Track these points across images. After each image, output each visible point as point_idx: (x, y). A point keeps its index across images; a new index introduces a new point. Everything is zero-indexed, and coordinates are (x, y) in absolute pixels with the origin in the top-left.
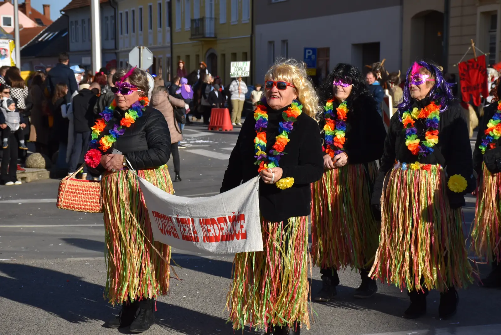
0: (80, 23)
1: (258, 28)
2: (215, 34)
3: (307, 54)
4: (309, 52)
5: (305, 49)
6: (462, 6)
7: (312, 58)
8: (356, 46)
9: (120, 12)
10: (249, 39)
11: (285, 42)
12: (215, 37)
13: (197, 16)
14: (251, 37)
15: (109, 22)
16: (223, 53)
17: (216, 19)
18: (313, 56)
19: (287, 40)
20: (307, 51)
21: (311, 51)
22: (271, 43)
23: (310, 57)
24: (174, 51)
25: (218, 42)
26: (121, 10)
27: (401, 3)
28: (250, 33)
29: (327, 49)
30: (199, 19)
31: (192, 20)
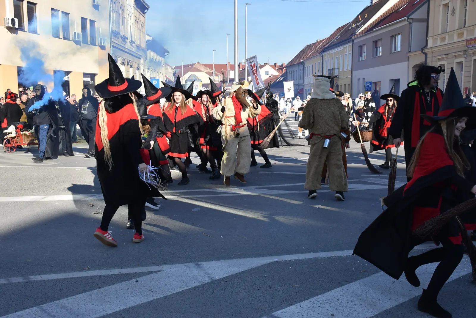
0: (291, 72)
1: (354, 72)
3: (367, 85)
4: (368, 84)
5: (366, 82)
8: (391, 80)
12: (338, 77)
14: (351, 77)
15: (301, 72)
16: (341, 84)
17: (338, 68)
18: (370, 86)
19: (365, 78)
20: (367, 83)
21: (369, 83)
22: (359, 79)
23: (368, 86)
25: (339, 79)
26: (306, 66)
27: (408, 60)
28: (351, 75)
29: (380, 82)
30: (331, 69)
31: (329, 70)
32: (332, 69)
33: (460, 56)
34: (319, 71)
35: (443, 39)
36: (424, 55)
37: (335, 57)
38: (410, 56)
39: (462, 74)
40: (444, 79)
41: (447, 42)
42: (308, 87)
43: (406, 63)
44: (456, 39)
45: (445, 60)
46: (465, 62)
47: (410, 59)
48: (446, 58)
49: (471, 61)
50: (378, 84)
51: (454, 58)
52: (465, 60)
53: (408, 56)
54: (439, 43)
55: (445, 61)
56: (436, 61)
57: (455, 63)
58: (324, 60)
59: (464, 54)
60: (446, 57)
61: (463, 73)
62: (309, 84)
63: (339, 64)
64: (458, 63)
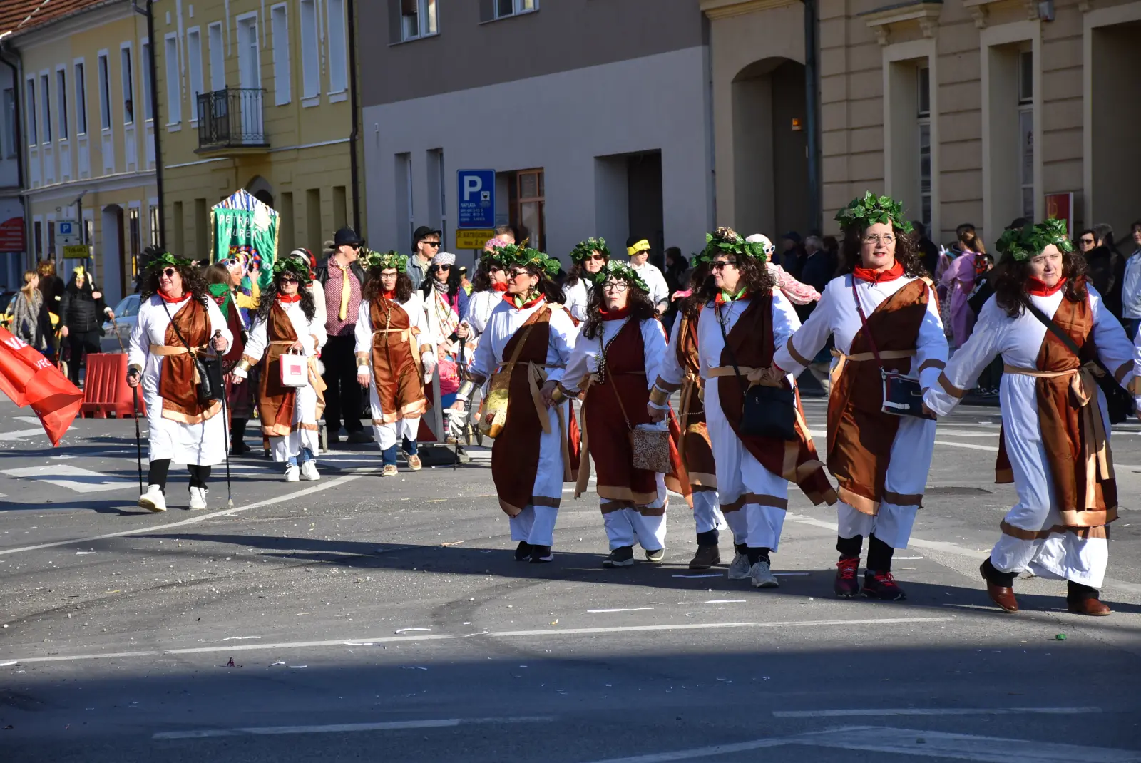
1: (369, 114)
2: (266, 136)
3: (468, 190)
4: (473, 184)
5: (462, 175)
6: (848, 46)
7: (483, 198)
8: (604, 160)
9: (28, 77)
10: (348, 149)
11: (436, 154)
12: (267, 145)
13: (218, 85)
14: (353, 143)
16: (287, 189)
17: (264, 90)
18: (484, 193)
19: (441, 149)
20: (467, 179)
21: (478, 180)
22: (403, 157)
23: (476, 197)
24: (166, 188)
25: (274, 158)
26: (32, 72)
27: (706, 40)
28: (350, 129)
29: (539, 174)
30: (216, 94)
31: (199, 97)
32: (222, 94)
33: (1010, 10)
34: (129, 103)
37: (233, 16)
38: (711, 14)
39: (1030, 114)
40: (926, 150)
42: (58, 209)
43: (697, 52)
45: (926, 33)
46: (1044, 42)
47: (715, 29)
48: (929, 24)
49: (1080, 37)
50: (528, 185)
51: (979, 23)
52: (1042, 30)
53: (703, 13)
55: (929, 37)
56: (876, 42)
57: (985, 54)
58: (163, 38)
60: (928, 18)
61: (1036, 107)
62: (65, 188)
63: (268, 64)
64: (999, 49)
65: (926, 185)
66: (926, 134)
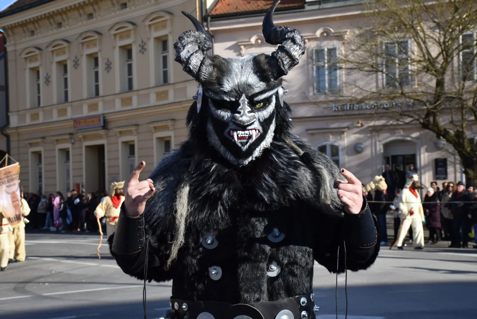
33: (64, 141)
35: (35, 116)
36: (5, 139)
39: (69, 166)
40: (41, 173)
41: (41, 120)
44: (55, 117)
45: (41, 145)
46: (73, 148)
49: (82, 147)
51: (55, 143)
52: (72, 146)
54: (28, 121)
56: (27, 147)
57: (57, 151)
59: (71, 138)
60: (42, 142)
61: (71, 163)
64: (61, 150)
65: (41, 181)
66: (40, 169)
